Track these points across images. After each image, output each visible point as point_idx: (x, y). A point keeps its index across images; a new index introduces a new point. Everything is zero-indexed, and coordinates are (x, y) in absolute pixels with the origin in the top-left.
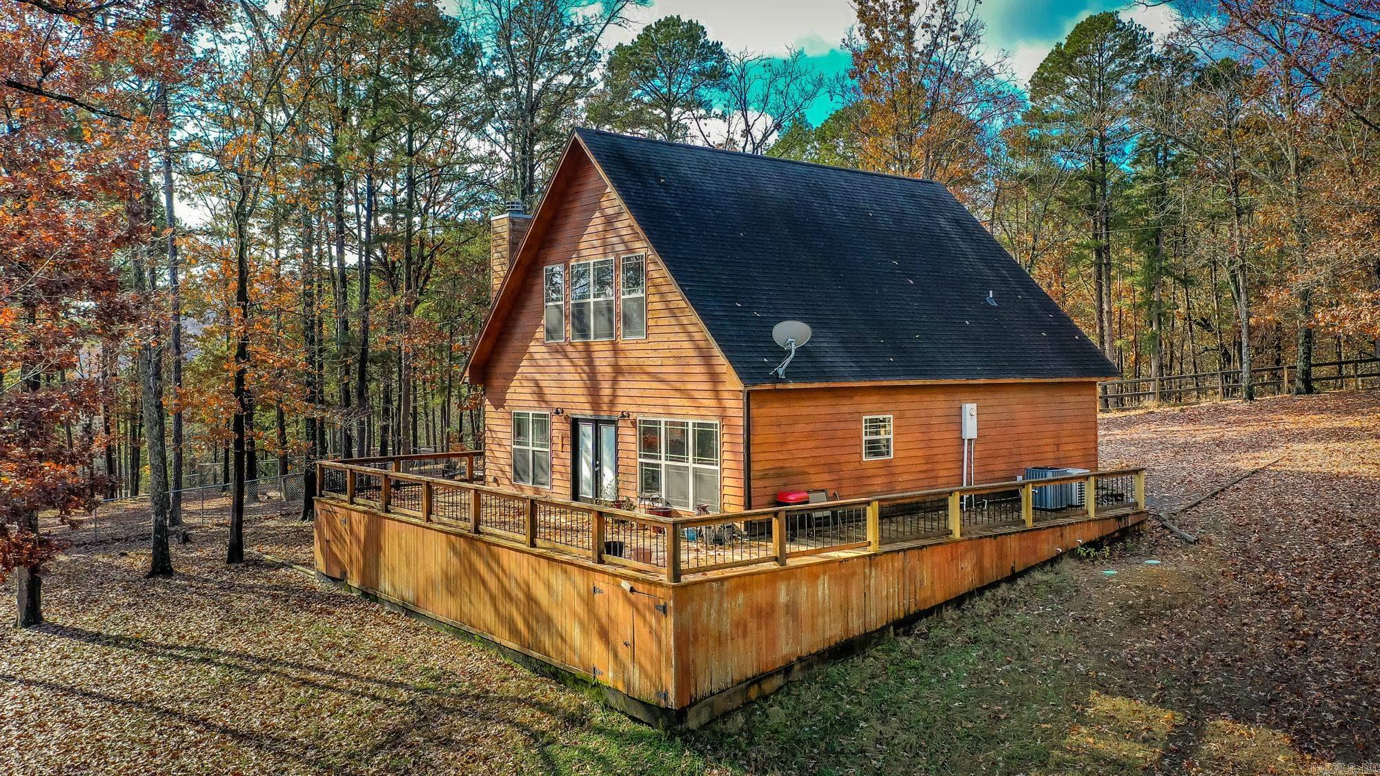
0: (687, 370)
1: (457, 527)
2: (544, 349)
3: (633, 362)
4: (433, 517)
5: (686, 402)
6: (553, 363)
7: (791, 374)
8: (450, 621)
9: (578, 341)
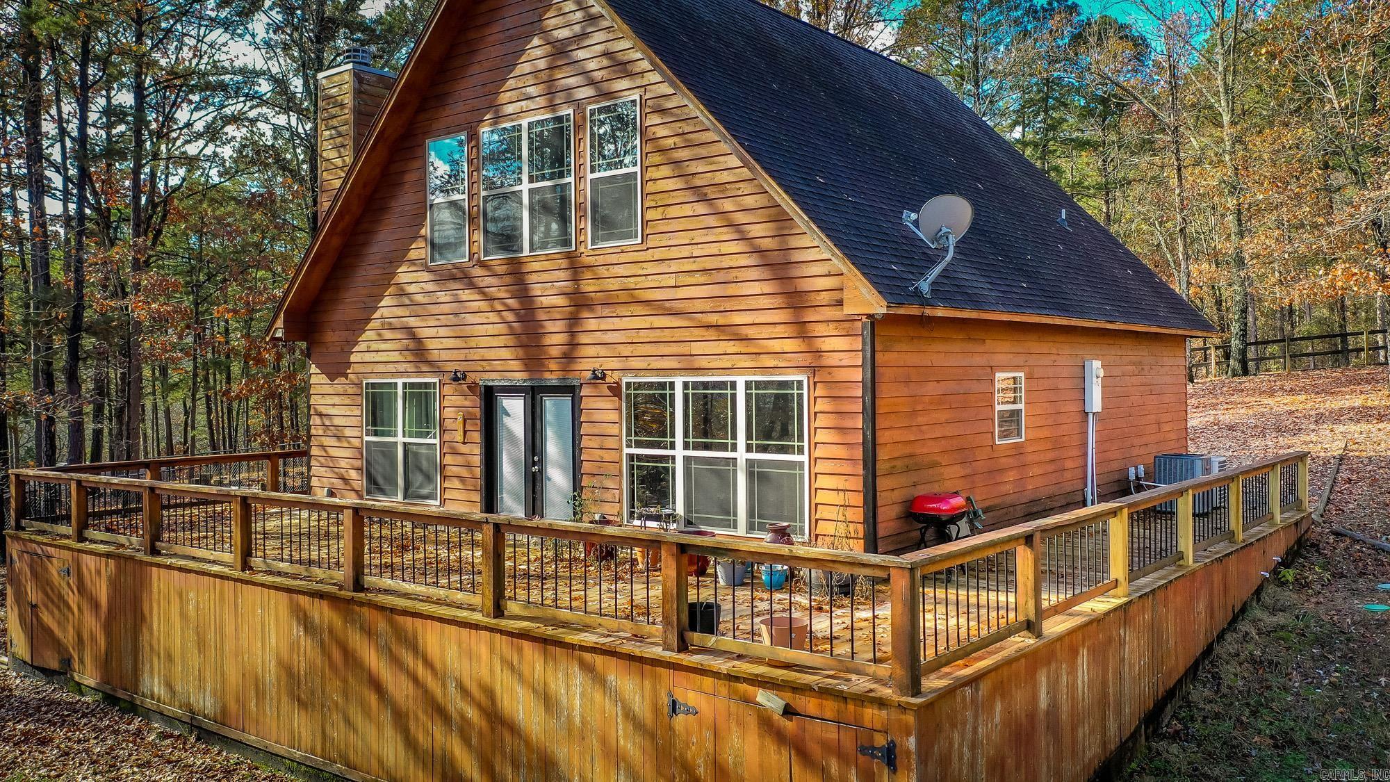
0: (732, 290)
1: (308, 578)
2: (426, 276)
3: (614, 284)
4: (256, 562)
5: (731, 347)
6: (443, 297)
7: (941, 293)
8: (298, 754)
9: (496, 257)
